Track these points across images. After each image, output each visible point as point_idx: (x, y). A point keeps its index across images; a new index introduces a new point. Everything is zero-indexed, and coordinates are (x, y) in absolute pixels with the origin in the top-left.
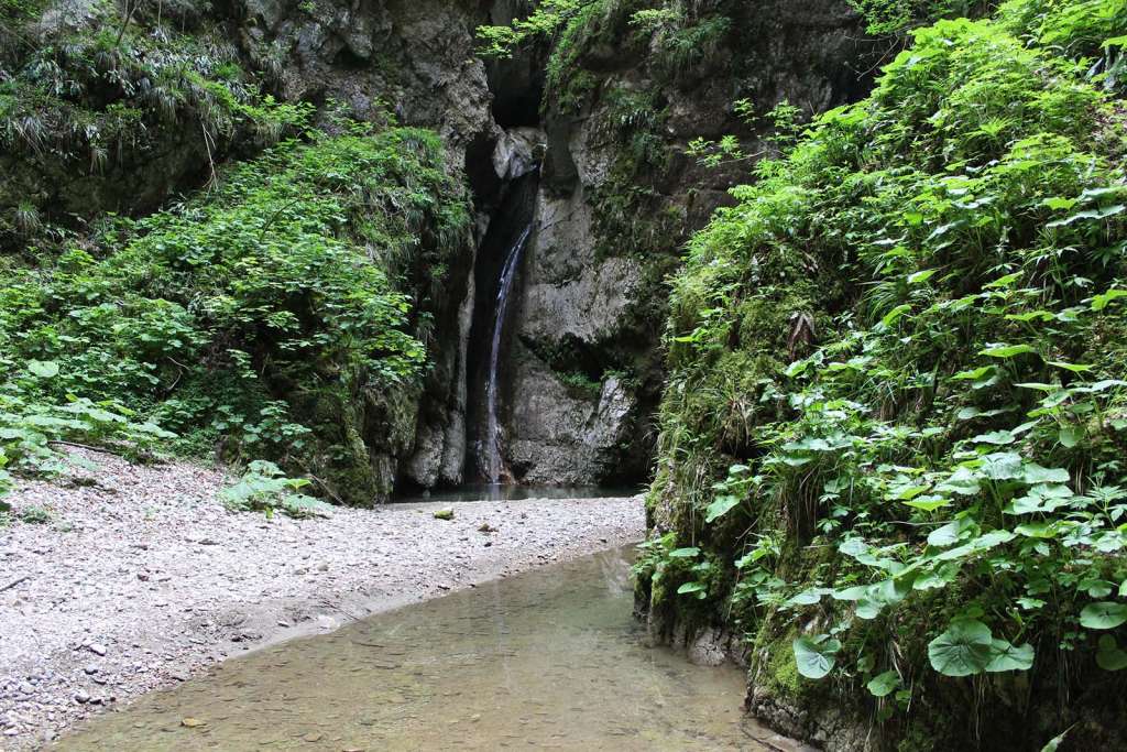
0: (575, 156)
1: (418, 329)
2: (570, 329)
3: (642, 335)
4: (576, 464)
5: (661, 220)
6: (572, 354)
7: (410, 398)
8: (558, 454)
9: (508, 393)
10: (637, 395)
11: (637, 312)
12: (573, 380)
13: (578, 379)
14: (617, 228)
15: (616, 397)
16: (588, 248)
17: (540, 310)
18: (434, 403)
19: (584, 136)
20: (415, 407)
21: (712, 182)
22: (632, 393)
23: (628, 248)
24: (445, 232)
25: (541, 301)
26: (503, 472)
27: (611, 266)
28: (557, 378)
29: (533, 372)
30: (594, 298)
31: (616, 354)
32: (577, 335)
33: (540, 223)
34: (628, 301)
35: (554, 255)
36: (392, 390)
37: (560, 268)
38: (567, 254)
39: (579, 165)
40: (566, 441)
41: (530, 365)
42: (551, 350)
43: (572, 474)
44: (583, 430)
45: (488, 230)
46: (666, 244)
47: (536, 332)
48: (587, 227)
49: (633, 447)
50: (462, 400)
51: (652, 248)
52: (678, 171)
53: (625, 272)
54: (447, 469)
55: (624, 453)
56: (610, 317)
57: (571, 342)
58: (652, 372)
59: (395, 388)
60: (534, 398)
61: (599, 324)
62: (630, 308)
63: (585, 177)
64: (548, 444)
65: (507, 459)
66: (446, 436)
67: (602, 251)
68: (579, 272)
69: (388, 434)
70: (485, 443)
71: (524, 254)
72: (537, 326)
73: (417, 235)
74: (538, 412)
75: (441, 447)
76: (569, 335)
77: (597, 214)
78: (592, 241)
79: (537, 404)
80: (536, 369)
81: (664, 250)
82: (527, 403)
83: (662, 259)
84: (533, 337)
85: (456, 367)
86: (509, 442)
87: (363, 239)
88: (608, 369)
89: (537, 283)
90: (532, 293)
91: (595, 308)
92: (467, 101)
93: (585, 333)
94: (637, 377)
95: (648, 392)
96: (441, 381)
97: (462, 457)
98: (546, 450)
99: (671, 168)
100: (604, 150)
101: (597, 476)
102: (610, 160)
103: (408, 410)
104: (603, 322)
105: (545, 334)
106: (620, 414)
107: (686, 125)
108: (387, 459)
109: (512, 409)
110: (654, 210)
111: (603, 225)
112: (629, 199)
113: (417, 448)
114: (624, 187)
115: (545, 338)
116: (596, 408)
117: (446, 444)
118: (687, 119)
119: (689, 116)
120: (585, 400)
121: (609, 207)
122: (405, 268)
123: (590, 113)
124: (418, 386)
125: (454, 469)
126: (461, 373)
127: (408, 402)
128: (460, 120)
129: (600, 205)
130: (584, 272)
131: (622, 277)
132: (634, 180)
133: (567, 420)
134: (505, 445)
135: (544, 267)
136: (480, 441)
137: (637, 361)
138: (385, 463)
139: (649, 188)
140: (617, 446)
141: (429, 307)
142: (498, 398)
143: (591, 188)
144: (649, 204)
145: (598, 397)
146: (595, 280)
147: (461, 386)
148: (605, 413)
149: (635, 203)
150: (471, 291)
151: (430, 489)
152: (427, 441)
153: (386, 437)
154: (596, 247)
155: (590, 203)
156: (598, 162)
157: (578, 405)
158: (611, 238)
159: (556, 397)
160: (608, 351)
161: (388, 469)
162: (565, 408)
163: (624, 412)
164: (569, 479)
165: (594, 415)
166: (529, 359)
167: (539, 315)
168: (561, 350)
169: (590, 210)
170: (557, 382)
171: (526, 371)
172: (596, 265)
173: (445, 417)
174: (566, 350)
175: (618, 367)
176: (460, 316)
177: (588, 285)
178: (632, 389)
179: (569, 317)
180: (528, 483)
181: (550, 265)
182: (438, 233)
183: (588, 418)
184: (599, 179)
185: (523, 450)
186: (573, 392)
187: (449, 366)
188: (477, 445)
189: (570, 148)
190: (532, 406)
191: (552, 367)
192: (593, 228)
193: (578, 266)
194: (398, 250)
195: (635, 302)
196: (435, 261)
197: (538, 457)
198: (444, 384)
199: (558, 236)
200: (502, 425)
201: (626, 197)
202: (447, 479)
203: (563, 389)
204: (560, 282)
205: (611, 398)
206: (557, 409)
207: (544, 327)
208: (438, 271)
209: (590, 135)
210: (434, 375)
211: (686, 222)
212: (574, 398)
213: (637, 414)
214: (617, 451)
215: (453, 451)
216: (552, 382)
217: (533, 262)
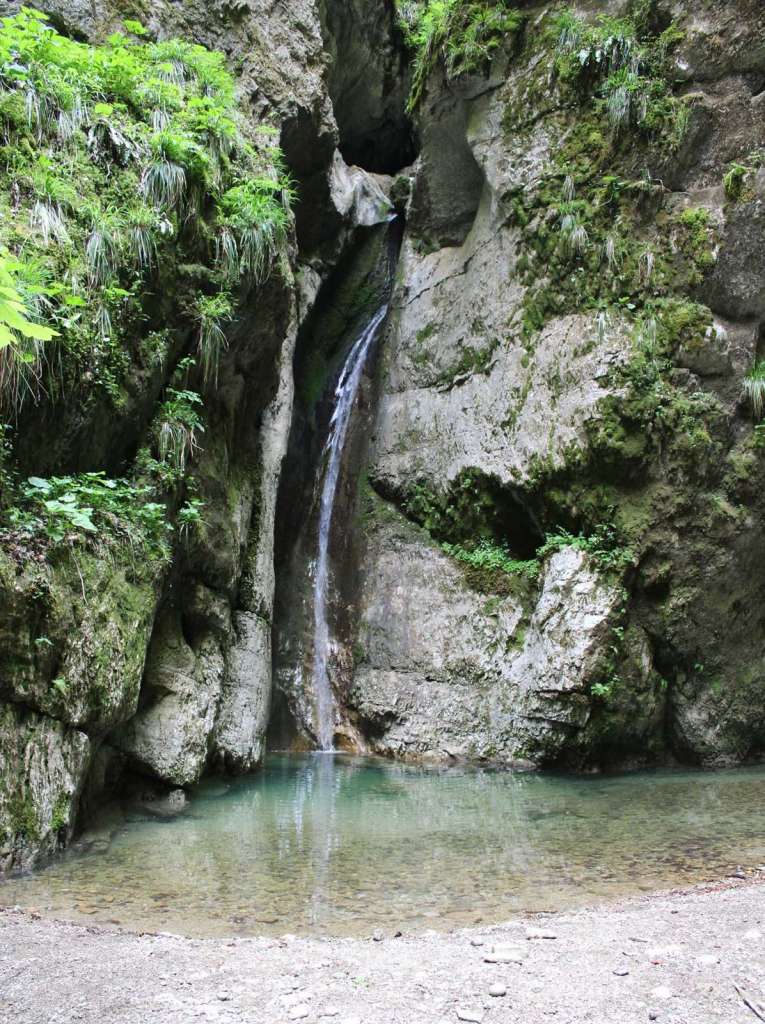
0: (479, 151)
1: (166, 426)
2: (476, 460)
3: (636, 460)
4: (487, 720)
5: (668, 233)
6: (477, 506)
7: (130, 578)
8: (451, 698)
9: (349, 580)
10: (625, 583)
11: (627, 412)
12: (478, 556)
13: (488, 555)
14: (575, 259)
15: (578, 588)
16: (508, 308)
17: (410, 434)
19: (498, 113)
20: (144, 601)
22: (615, 580)
23: (597, 295)
24: (234, 231)
25: (413, 418)
26: (340, 729)
27: (561, 332)
28: (444, 554)
29: (398, 544)
30: (525, 397)
31: (575, 500)
32: (487, 470)
33: (407, 291)
34: (604, 393)
35: (434, 339)
36: (76, 555)
37: (449, 358)
38: (461, 330)
39: (487, 164)
40: (465, 673)
41: (391, 531)
42: (432, 504)
43: (480, 739)
44: (500, 653)
45: (318, 298)
46: (680, 280)
47: (403, 473)
48: (505, 269)
49: (616, 691)
50: (264, 588)
51: (649, 290)
52: (698, 142)
53: (594, 337)
54: (229, 735)
55: (598, 704)
56: (562, 429)
57: (474, 485)
58: (656, 537)
59: (89, 549)
60: (400, 590)
61: (537, 445)
62: (614, 406)
63: (498, 179)
64: (428, 679)
65: (348, 704)
66: (227, 666)
67: (539, 307)
68: (487, 357)
69: (54, 667)
70: (307, 672)
71: (376, 352)
72: (405, 461)
73: (166, 215)
74: (409, 617)
75: (216, 687)
76: (468, 472)
77: (530, 240)
78: (517, 293)
79: (407, 601)
80: (402, 538)
81: (676, 290)
82: (386, 601)
83: (672, 309)
84: (396, 482)
85: (254, 524)
86: (352, 671)
87: (27, 190)
88: (556, 532)
89: (402, 390)
90: (392, 405)
91: (526, 416)
92: (284, 52)
93: (507, 464)
94: (624, 545)
95: (644, 577)
96: (217, 546)
97: (262, 707)
98: (425, 690)
99: (685, 136)
100: (540, 124)
101: (534, 745)
102: (555, 138)
103: (123, 607)
104: (545, 440)
105: (420, 474)
106: (591, 622)
107: (716, 51)
108: (52, 737)
109: (358, 614)
110: (648, 219)
111: (542, 259)
112: (596, 201)
113: (152, 693)
114: (586, 183)
115: (421, 482)
116: (531, 608)
117: (226, 680)
118: (718, 40)
119: (721, 34)
120: (503, 594)
121: (555, 221)
122: (135, 278)
123: (507, 76)
124: (154, 549)
125: (243, 737)
126: (263, 539)
127: (125, 588)
128: (273, 76)
129: (535, 223)
130: (499, 354)
131: (588, 348)
132: (607, 166)
133: (467, 631)
134: (344, 678)
135: (414, 360)
136: (298, 670)
137: (623, 513)
138: (44, 749)
139: (639, 177)
140: (585, 689)
141: (194, 381)
142: (331, 591)
143: (517, 193)
144: (641, 208)
145: (535, 587)
146: (524, 364)
147: (264, 563)
148: (554, 620)
149: (611, 209)
150: (285, 393)
151: (187, 789)
152: (183, 677)
153: (55, 676)
154: (525, 304)
155: (514, 222)
156: (529, 149)
157: (490, 604)
158: (558, 281)
159: (444, 589)
160: (556, 496)
161: (56, 761)
162: (462, 609)
164: (474, 746)
165: (524, 623)
166: (389, 520)
167: (408, 442)
168: (452, 501)
169: (512, 236)
170: (443, 561)
171: (383, 542)
172: (525, 335)
173: (226, 625)
174: (463, 501)
175: (577, 526)
176: (263, 433)
177: (511, 374)
178: (613, 570)
179: (468, 440)
180: (390, 754)
181: (427, 356)
182: (218, 231)
183: (511, 629)
184: (531, 175)
185: (379, 690)
186: (478, 580)
187: (237, 518)
188: (292, 678)
189: (470, 138)
190: (397, 604)
191: (434, 534)
192: (521, 268)
193: (487, 346)
194: (118, 238)
195: (623, 392)
196: (210, 290)
197: (410, 701)
198: (224, 555)
199: (441, 304)
200: (341, 640)
201: (590, 199)
202: (228, 755)
203: (458, 574)
204: (448, 381)
205: (567, 589)
206: (445, 611)
207: (418, 464)
208: (214, 308)
209: (508, 109)
210: (203, 533)
211: (722, 233)
212: (481, 591)
213: (624, 623)
214: (584, 699)
215: (243, 695)
216: (435, 561)
217: (395, 357)
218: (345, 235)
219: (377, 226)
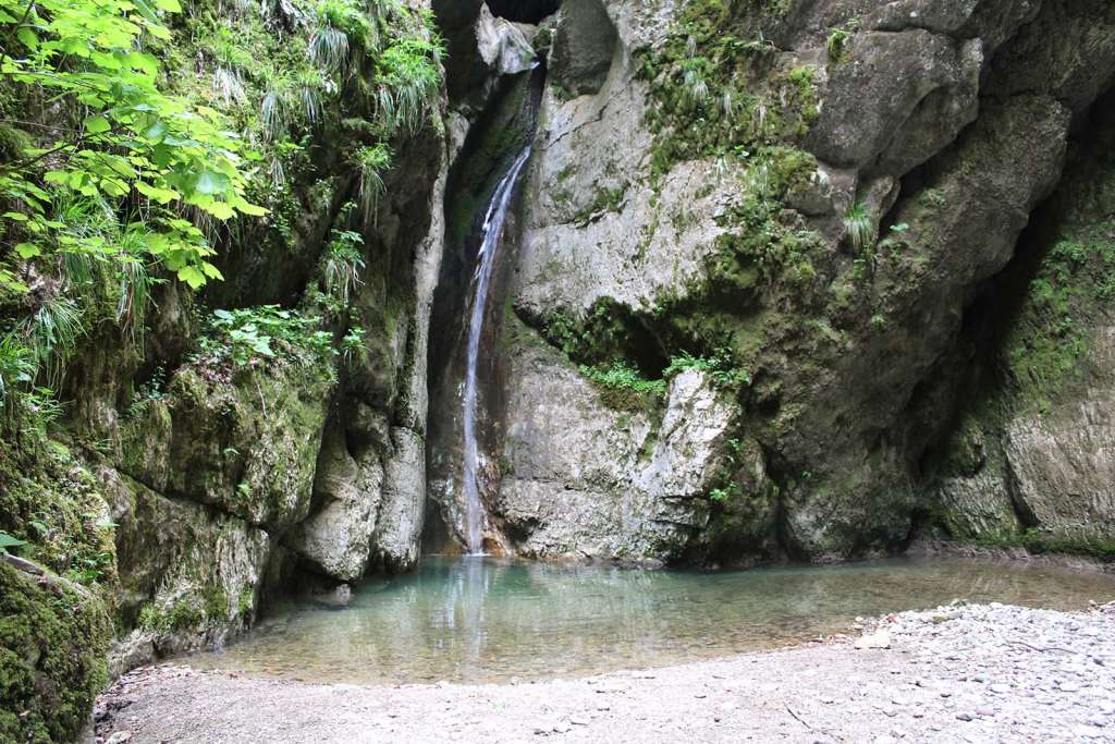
0: (612, 10)
1: (331, 262)
2: (609, 290)
3: (749, 290)
4: (620, 524)
5: (778, 89)
6: (610, 332)
7: (302, 397)
8: (588, 504)
9: (495, 399)
10: (740, 400)
11: (741, 248)
12: (611, 377)
13: (620, 375)
14: (696, 111)
15: (699, 405)
16: (637, 153)
17: (550, 266)
18: (364, 410)
20: (314, 416)
21: (875, 17)
22: (731, 397)
23: (716, 143)
25: (553, 251)
26: (488, 534)
27: (684, 175)
28: (581, 374)
29: (540, 366)
30: (652, 233)
31: (697, 326)
32: (619, 300)
33: (548, 134)
34: (721, 231)
35: (572, 179)
36: (257, 377)
37: (585, 197)
38: (596, 171)
39: (620, 22)
40: (600, 482)
41: (533, 355)
42: (570, 330)
43: (614, 541)
44: (631, 463)
45: (467, 141)
46: (789, 131)
47: (544, 301)
48: (636, 117)
49: (732, 496)
50: (418, 406)
51: (762, 139)
52: (805, 8)
53: (713, 181)
54: (388, 538)
55: (717, 508)
56: (684, 263)
57: (608, 313)
58: (767, 358)
59: (267, 372)
60: (541, 408)
61: (663, 276)
62: (730, 243)
63: (630, 36)
64: (567, 488)
65: (496, 512)
66: (386, 476)
67: (665, 153)
68: (619, 197)
69: (239, 473)
70: (458, 483)
71: (520, 190)
72: (546, 290)
73: (331, 76)
74: (550, 432)
75: (377, 495)
76: (602, 301)
77: (657, 92)
78: (646, 139)
79: (548, 418)
80: (544, 361)
81: (785, 140)
82: (529, 418)
83: (782, 156)
84: (538, 310)
85: (409, 349)
86: (499, 481)
87: (209, 57)
88: (680, 355)
89: (543, 226)
90: (535, 240)
91: (654, 250)
93: (636, 294)
94: (739, 366)
96: (377, 368)
97: (417, 513)
98: (565, 497)
101: (661, 546)
103: (296, 422)
104: (670, 273)
105: (559, 303)
106: (710, 435)
108: (238, 534)
109: (504, 429)
110: (761, 76)
111: (667, 110)
112: (716, 59)
113: (321, 499)
114: (706, 42)
115: (560, 310)
116: (658, 423)
117: (386, 489)
120: (634, 410)
121: (679, 76)
122: (304, 133)
124: (323, 371)
125: (401, 539)
126: (417, 361)
127: (298, 406)
129: (661, 77)
130: (630, 194)
131: (708, 191)
132: (725, 27)
133: (602, 445)
134: (492, 488)
135: (555, 198)
136: (449, 482)
137: (738, 338)
138: (232, 544)
139: (753, 38)
140: (705, 494)
141: (356, 223)
142: (479, 410)
143: (645, 49)
144: (755, 65)
145: (661, 404)
146: (652, 203)
147: (418, 384)
148: (678, 433)
149: (728, 66)
150: (437, 229)
151: (352, 584)
152: (347, 486)
153: (240, 481)
154: (652, 150)
155: (643, 75)
156: (657, 10)
157: (622, 420)
158: (682, 129)
159: (581, 406)
160: (680, 323)
161: (242, 555)
162: (597, 425)
163: (719, 431)
164: (608, 548)
165: (652, 437)
166: (532, 344)
167: (549, 273)
168: (588, 327)
169: (641, 88)
170: (581, 381)
171: (527, 364)
172: (653, 177)
173: (385, 439)
174: (597, 327)
175: (698, 350)
176: (417, 266)
177: (640, 213)
178: (729, 389)
179: (603, 271)
180: (533, 555)
181: (566, 195)
182: (376, 88)
183: (640, 442)
184: (658, 34)
185: (523, 499)
186: (612, 398)
187: (394, 344)
188: (444, 488)
190: (539, 421)
191: (572, 357)
192: (649, 117)
193: (619, 187)
194: (289, 98)
195: (737, 231)
196: (370, 141)
197: (551, 509)
198: (383, 377)
199: (579, 147)
200: (488, 454)
201: (711, 57)
202: (388, 555)
203: (593, 393)
204: (585, 218)
205: (689, 406)
206: (582, 427)
207: (557, 294)
208: (373, 158)
210: (364, 357)
211: (825, 89)
212: (614, 408)
213: (739, 435)
214: (704, 503)
215: (400, 503)
216: (573, 381)
217: (537, 195)
218: (491, 84)
219: (522, 74)
